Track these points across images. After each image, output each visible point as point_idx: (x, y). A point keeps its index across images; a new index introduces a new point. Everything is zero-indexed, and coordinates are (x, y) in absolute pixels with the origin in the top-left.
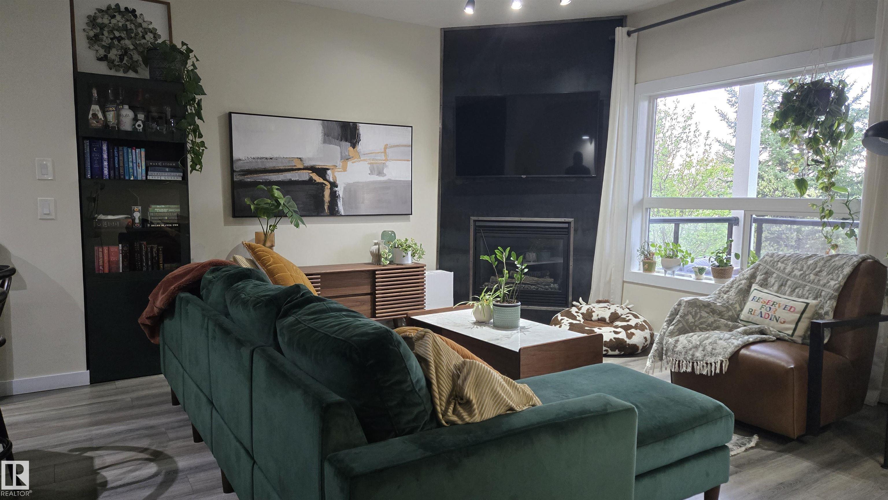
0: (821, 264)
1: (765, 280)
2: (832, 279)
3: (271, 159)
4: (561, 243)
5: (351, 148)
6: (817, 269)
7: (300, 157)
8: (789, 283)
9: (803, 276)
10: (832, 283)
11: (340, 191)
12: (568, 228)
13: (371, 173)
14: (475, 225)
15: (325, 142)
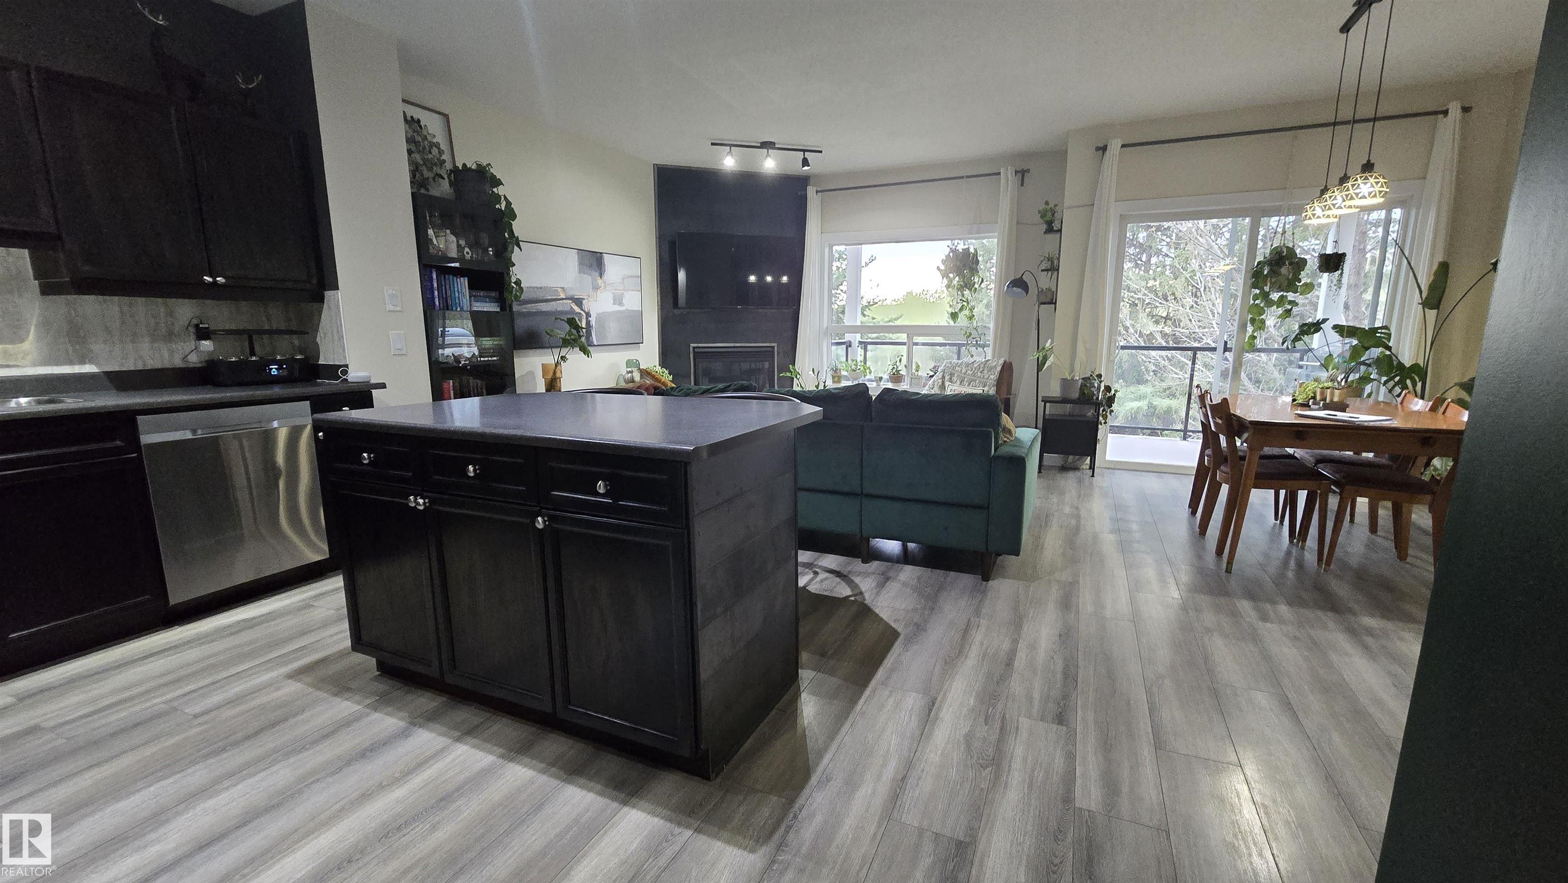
0: (982, 366)
1: (951, 378)
2: (991, 374)
3: (541, 288)
4: (767, 365)
5: (599, 278)
6: (981, 369)
7: (562, 286)
8: (966, 379)
9: (974, 375)
10: (992, 377)
11: (593, 320)
12: (773, 352)
13: (614, 304)
14: (694, 351)
15: (580, 272)
